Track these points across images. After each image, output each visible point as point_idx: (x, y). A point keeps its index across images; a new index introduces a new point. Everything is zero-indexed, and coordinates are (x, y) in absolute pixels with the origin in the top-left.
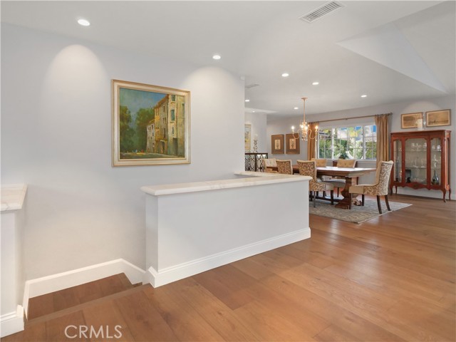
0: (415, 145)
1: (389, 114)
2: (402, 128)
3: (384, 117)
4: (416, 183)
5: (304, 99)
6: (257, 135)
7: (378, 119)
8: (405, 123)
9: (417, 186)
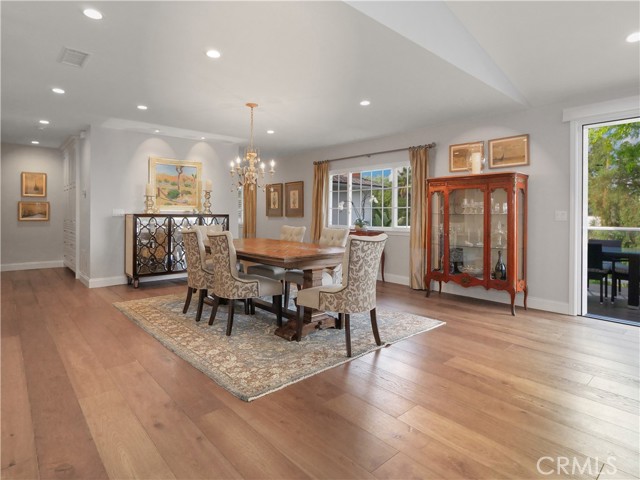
0: (469, 202)
1: (430, 146)
2: (451, 171)
3: (422, 151)
4: (467, 275)
5: (250, 105)
6: (210, 182)
7: (413, 154)
8: (455, 162)
9: (468, 281)
